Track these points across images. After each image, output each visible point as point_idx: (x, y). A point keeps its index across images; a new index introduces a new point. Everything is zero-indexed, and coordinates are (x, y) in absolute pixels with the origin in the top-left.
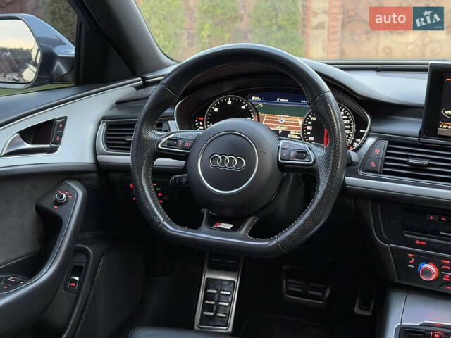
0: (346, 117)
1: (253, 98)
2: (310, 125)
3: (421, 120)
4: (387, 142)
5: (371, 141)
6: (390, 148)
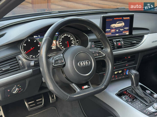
0: (71, 37)
1: (34, 37)
2: (60, 43)
4: (94, 42)
6: (95, 44)
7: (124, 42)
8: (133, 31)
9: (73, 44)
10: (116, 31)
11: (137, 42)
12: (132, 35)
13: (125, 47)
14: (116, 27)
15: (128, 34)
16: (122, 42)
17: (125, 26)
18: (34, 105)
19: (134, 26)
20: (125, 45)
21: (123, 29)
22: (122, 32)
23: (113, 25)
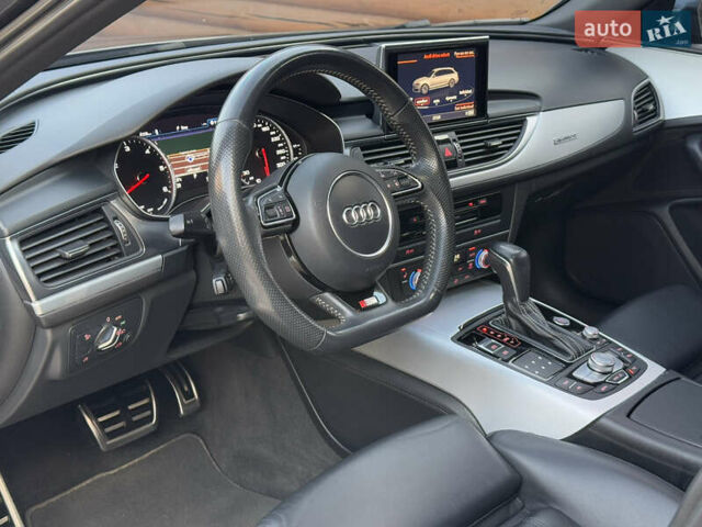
0: (274, 133)
4: (359, 148)
6: (365, 155)
7: (462, 145)
8: (489, 102)
9: (282, 158)
10: (431, 104)
11: (504, 143)
12: (488, 118)
13: (469, 164)
14: (432, 88)
15: (471, 113)
16: (457, 145)
17: (461, 85)
18: (123, 427)
19: (492, 85)
20: (466, 157)
21: (455, 97)
22: (451, 107)
23: (421, 82)
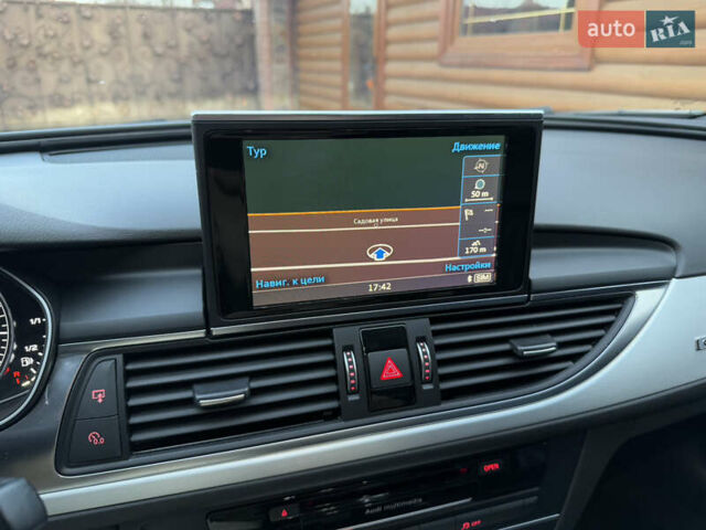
3: (198, 272)
4: (120, 358)
5: (69, 368)
12: (528, 286)
13: (449, 395)
15: (485, 278)
20: (444, 378)
